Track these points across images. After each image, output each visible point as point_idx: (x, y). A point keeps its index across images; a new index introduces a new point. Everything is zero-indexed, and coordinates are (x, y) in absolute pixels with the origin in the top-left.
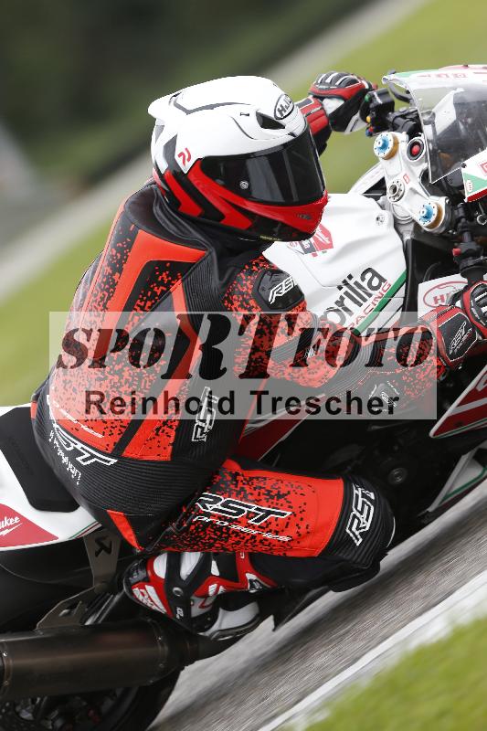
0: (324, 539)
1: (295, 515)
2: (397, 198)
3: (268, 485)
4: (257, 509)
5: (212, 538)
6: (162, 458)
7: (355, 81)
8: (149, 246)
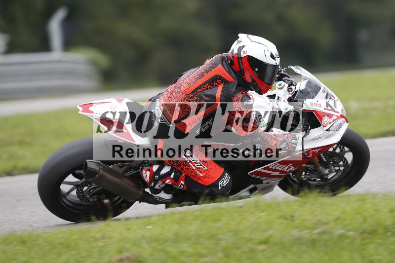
0: (211, 181)
1: (208, 170)
4: (199, 162)
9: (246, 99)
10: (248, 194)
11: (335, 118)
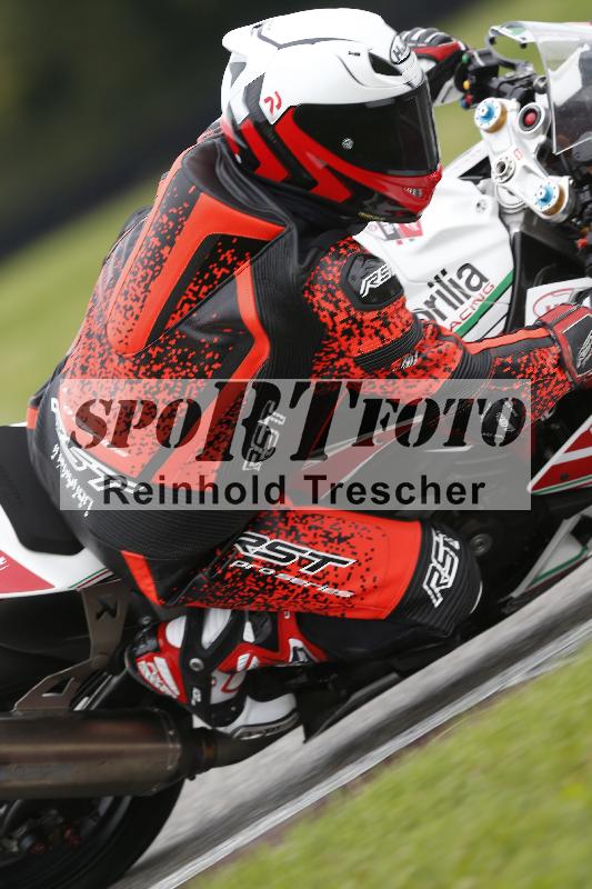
1: (360, 564)
4: (311, 554)
5: (254, 591)
7: (448, 40)
9: (361, 272)
10: (573, 550)
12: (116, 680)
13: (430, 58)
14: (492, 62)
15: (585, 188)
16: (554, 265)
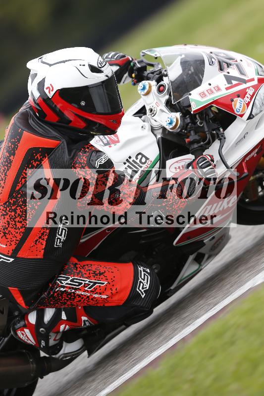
0: (125, 295)
1: (109, 284)
2: (153, 115)
3: (93, 268)
4: (89, 282)
5: (66, 300)
6: (39, 257)
7: (124, 56)
8: (29, 139)
9: (95, 158)
10: (195, 267)
11: (250, 92)
12: (6, 339)
13: (117, 65)
14: (143, 64)
15: (188, 116)
16: (177, 150)
